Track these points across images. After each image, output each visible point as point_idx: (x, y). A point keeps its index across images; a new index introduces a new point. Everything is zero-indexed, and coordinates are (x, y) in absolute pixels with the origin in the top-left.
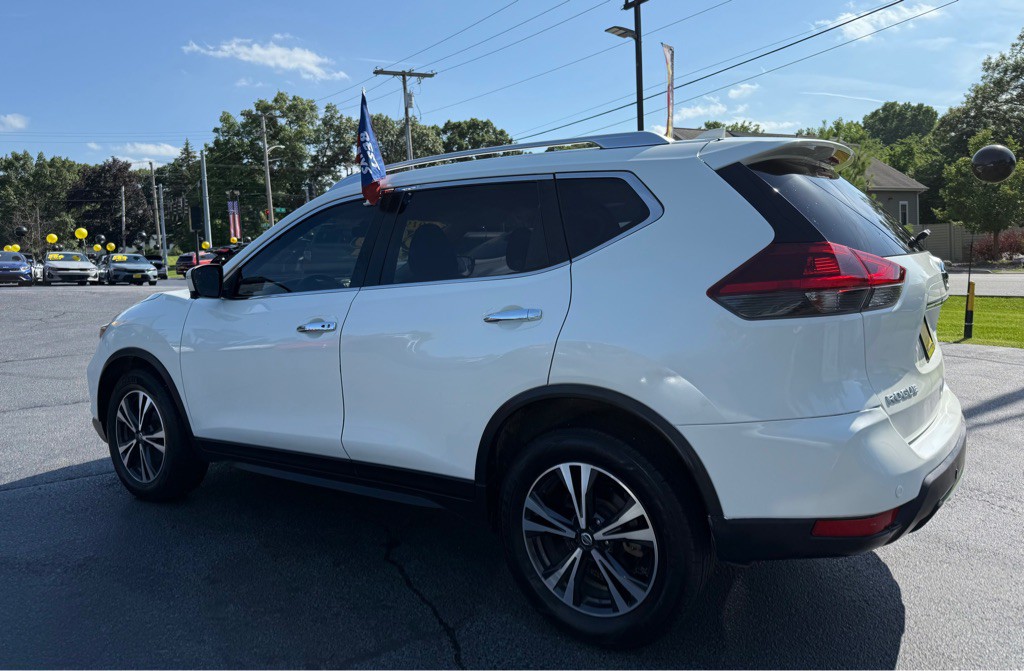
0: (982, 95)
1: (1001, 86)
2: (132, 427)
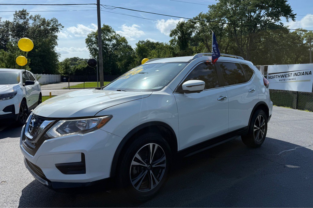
2: (145, 165)
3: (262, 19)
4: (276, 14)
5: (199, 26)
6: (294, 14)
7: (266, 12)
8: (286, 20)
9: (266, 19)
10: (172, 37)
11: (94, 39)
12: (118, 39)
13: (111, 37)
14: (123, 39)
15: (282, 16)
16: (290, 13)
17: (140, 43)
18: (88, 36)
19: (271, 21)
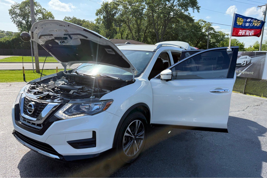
2: (132, 136)
3: (175, 8)
4: (186, 5)
5: (122, 8)
6: (199, 6)
7: (178, 3)
8: (193, 11)
9: (177, 8)
10: (97, 16)
11: (18, 11)
12: (44, 13)
13: (37, 11)
14: (49, 14)
15: (190, 7)
16: (196, 5)
17: (66, 19)
18: (12, 7)
19: (181, 11)
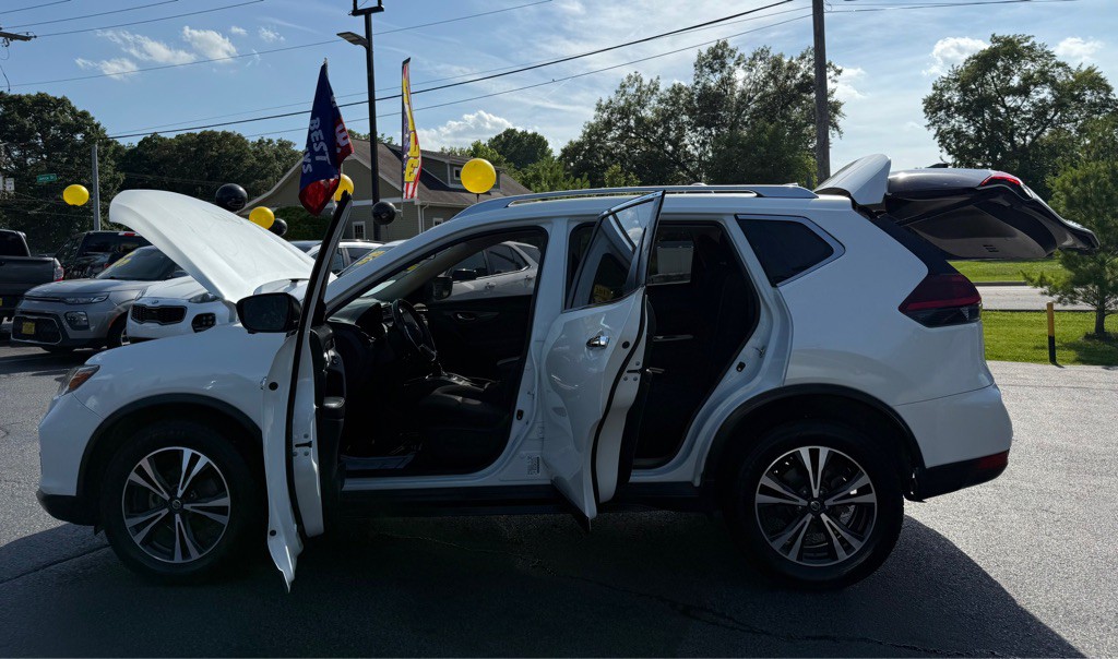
0: (595, 134)
1: (608, 125)
2: (162, 492)
11: (955, 97)
12: (1062, 80)
14: (1085, 77)
18: (935, 88)
